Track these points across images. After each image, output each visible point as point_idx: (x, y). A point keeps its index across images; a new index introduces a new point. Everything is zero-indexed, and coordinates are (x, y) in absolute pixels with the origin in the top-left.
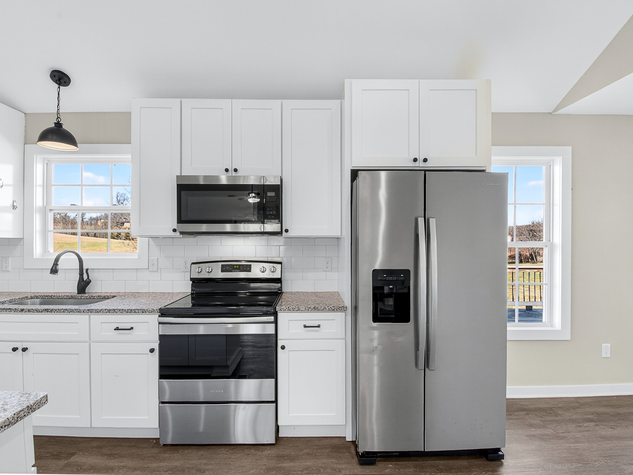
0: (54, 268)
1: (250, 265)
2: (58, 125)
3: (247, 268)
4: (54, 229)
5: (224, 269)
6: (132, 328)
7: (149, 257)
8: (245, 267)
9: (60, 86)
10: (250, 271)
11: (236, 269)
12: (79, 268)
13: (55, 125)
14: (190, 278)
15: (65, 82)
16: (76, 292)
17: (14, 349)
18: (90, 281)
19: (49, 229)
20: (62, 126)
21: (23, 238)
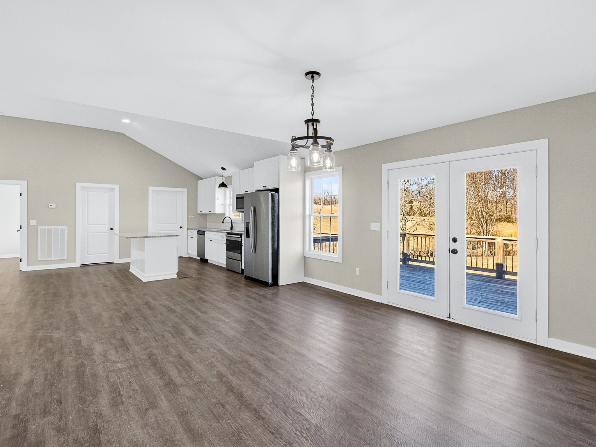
12: (231, 222)
15: (225, 169)
16: (230, 229)
17: (210, 241)
18: (233, 226)
19: (231, 211)
20: (224, 183)
21: (225, 214)
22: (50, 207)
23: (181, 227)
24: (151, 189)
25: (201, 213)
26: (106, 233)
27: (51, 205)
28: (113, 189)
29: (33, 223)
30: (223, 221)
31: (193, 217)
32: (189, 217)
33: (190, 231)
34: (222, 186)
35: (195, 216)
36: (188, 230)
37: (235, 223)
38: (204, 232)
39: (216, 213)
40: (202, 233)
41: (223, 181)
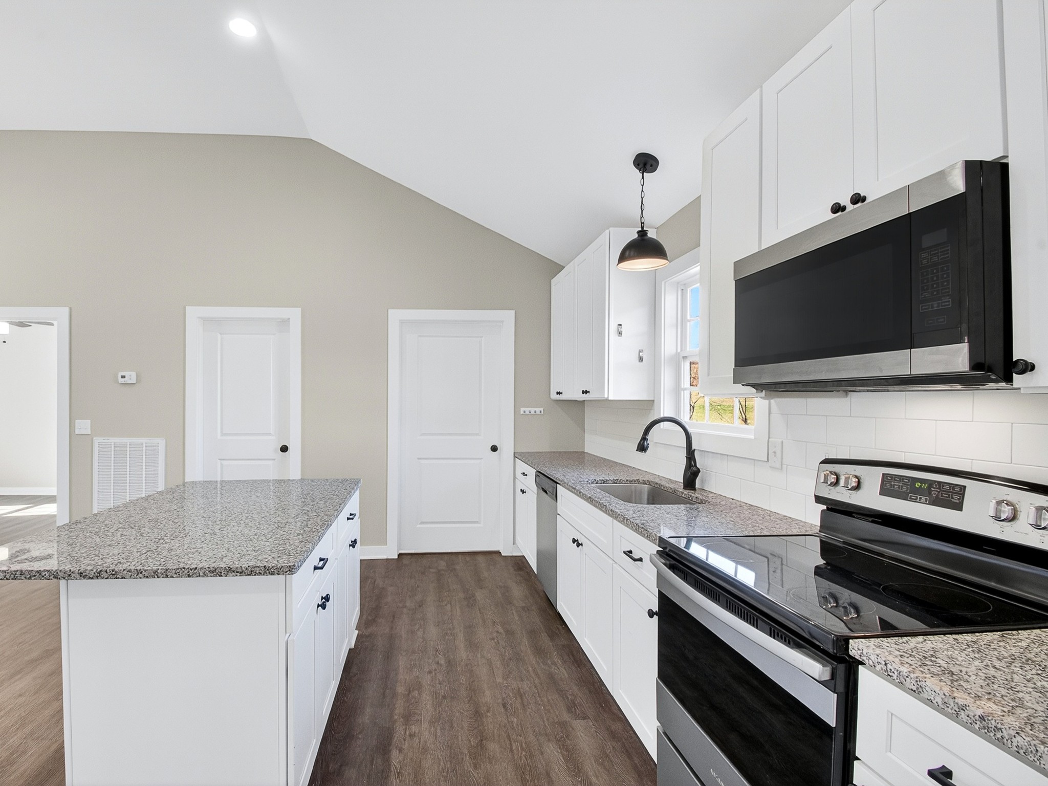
0: (642, 443)
1: (963, 488)
2: (643, 233)
3: (954, 498)
4: (691, 385)
5: (888, 488)
6: (640, 560)
7: (769, 438)
8: (946, 492)
9: (645, 174)
10: (959, 507)
12: (685, 446)
13: (638, 235)
14: (815, 495)
15: (651, 166)
16: (682, 484)
17: (574, 541)
18: (698, 471)
19: (682, 387)
20: (647, 233)
21: (653, 401)
22: (121, 380)
23: (494, 449)
24: (396, 316)
25: (561, 397)
26: (271, 462)
27: (123, 377)
28: (284, 323)
29: (83, 426)
30: (644, 442)
31: (533, 412)
32: (522, 412)
33: (522, 467)
34: (632, 253)
35: (542, 409)
36: (516, 459)
37: (711, 454)
38: (555, 484)
39: (610, 399)
40: (548, 484)
41: (642, 223)
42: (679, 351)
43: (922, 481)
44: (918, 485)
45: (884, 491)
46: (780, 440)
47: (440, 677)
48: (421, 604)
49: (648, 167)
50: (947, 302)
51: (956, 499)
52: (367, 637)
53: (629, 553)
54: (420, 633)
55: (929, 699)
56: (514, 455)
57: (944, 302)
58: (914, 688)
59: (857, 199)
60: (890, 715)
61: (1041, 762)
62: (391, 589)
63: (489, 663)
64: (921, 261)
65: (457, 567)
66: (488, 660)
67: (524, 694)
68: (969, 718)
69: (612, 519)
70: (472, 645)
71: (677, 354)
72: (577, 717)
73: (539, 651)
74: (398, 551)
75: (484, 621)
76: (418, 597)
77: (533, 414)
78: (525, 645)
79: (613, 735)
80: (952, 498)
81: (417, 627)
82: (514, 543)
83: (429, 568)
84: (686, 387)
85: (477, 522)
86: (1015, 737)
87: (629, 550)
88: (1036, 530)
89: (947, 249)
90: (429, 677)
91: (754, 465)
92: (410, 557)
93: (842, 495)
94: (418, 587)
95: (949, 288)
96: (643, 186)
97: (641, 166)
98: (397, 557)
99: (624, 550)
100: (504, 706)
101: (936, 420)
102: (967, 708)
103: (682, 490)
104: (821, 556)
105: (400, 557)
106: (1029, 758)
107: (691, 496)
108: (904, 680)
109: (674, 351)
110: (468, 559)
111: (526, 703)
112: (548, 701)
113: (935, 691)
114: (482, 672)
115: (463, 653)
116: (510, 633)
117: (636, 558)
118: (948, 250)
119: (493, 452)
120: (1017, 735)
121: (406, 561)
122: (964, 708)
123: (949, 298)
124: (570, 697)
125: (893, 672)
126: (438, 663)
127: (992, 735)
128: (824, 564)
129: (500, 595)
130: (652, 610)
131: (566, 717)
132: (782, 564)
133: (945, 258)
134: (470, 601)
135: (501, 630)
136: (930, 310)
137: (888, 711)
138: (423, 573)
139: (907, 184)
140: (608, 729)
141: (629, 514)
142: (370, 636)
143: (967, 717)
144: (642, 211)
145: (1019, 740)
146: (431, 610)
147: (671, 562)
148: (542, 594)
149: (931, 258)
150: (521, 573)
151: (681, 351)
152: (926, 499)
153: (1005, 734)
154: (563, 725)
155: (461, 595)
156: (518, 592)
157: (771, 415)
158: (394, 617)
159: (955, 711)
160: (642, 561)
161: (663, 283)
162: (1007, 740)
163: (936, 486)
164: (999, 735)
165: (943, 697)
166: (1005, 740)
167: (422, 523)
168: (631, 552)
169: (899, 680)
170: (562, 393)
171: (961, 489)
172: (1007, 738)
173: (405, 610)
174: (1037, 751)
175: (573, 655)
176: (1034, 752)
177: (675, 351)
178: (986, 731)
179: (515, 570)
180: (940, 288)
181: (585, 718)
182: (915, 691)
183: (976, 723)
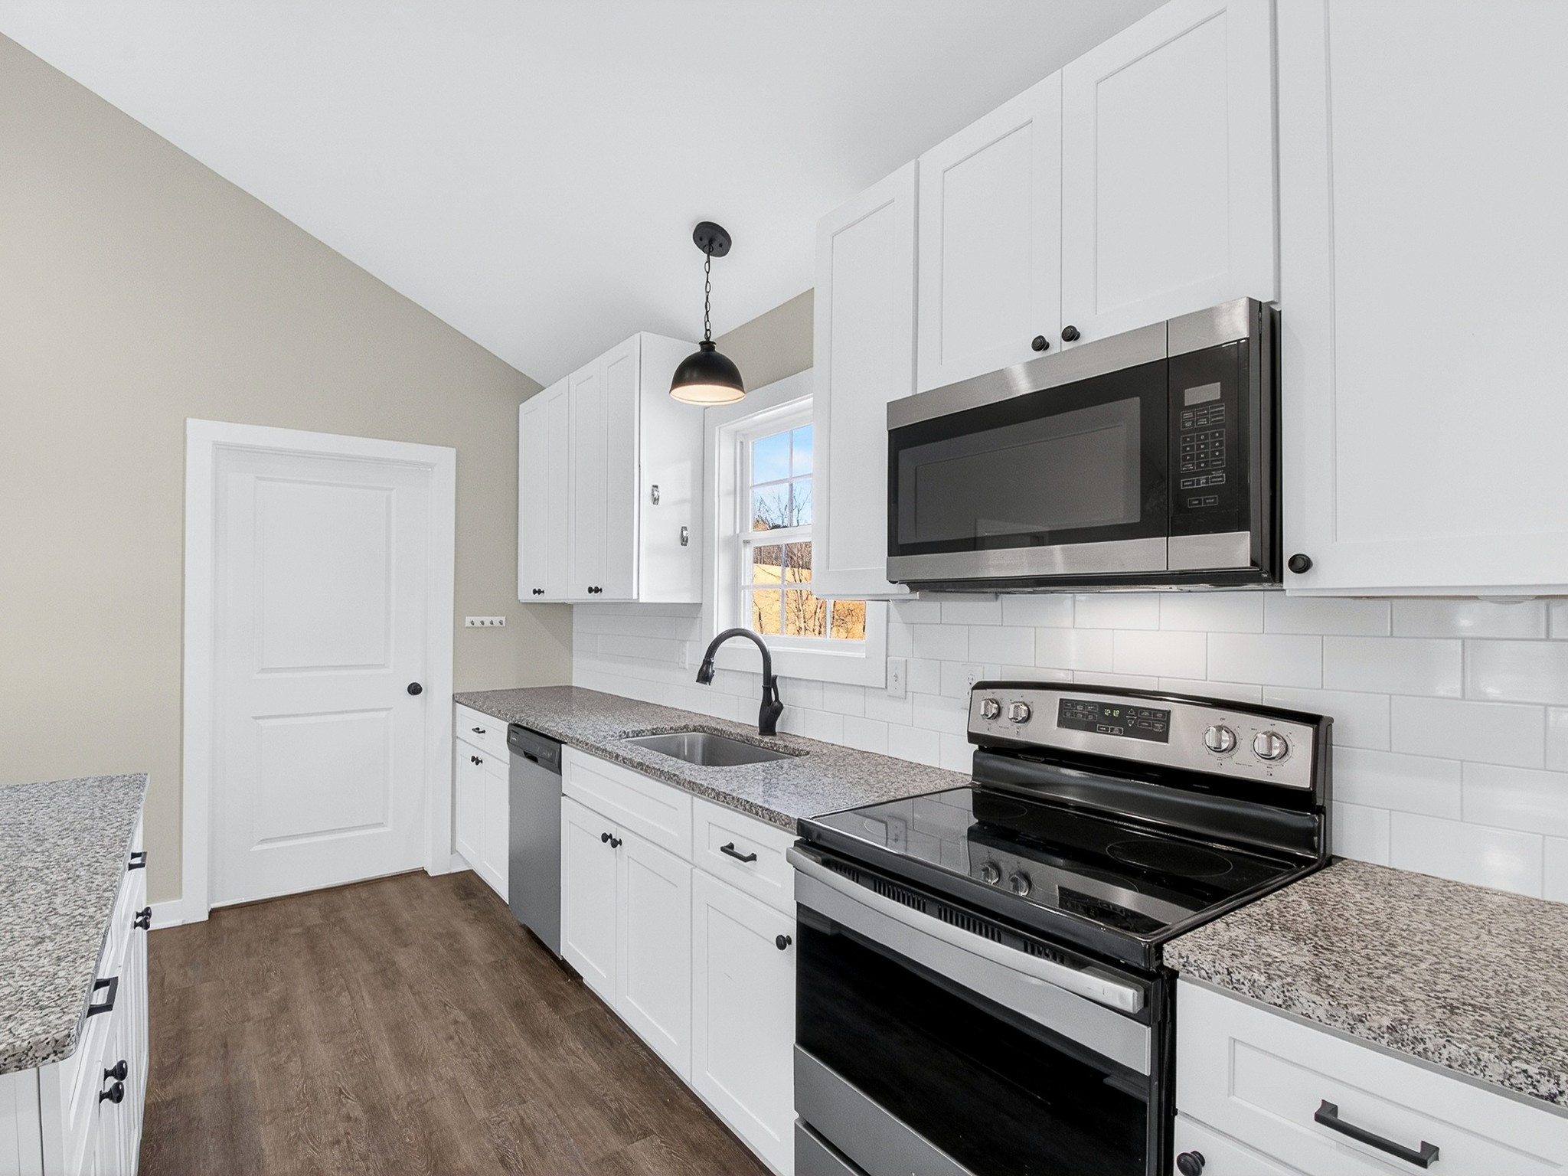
0: (705, 669)
1: (1167, 714)
2: (708, 345)
3: (1156, 726)
5: (1069, 716)
6: (753, 857)
7: (887, 656)
8: (1145, 719)
9: (711, 257)
10: (1164, 737)
11: (1111, 720)
12: (762, 672)
13: (702, 347)
14: (967, 732)
15: (721, 245)
16: (758, 729)
17: (605, 838)
18: (781, 707)
19: (743, 584)
20: (714, 347)
21: (701, 604)
23: (415, 689)
25: (537, 598)
30: (708, 668)
31: (487, 623)
32: (468, 624)
33: (470, 717)
34: (695, 375)
35: (503, 619)
36: (458, 704)
37: (804, 683)
38: (559, 745)
39: (641, 601)
40: (537, 747)
41: (707, 330)
42: (738, 531)
43: (1113, 707)
44: (1107, 712)
45: (1062, 723)
46: (905, 659)
47: (361, 1147)
48: (284, 1005)
49: (715, 245)
50: (1219, 477)
51: (1158, 728)
52: (169, 1104)
53: (729, 850)
54: (294, 1067)
55: (1304, 1013)
56: (453, 698)
57: (1215, 477)
58: (1280, 1002)
59: (1071, 335)
60: (1232, 1041)
61: (1486, 1073)
62: (207, 988)
63: (454, 1086)
64: (1183, 423)
65: (346, 914)
66: (448, 1082)
67: (534, 1126)
68: (1371, 1032)
69: (688, 796)
70: (411, 1061)
71: (736, 537)
72: (632, 1137)
73: (539, 1037)
74: (208, 905)
75: (425, 1007)
76: (275, 991)
77: (487, 627)
78: (514, 1035)
79: (696, 1148)
80: (1153, 726)
81: (284, 1054)
82: (453, 850)
83: (287, 927)
84: (747, 584)
85: (381, 825)
86: (1445, 1047)
87: (728, 844)
88: (1264, 760)
89: (1221, 408)
90: (336, 1152)
91: (865, 696)
92: (236, 912)
93: (1005, 730)
94: (269, 970)
95: (1222, 460)
96: (708, 273)
97: (706, 242)
98: (207, 918)
99: (723, 845)
100: (503, 1161)
101: (1113, 629)
102: (1368, 1017)
103: (758, 737)
104: (974, 814)
105: (214, 914)
106: (1468, 1070)
107: (775, 744)
108: (1261, 993)
109: (730, 532)
110: (364, 894)
111: (541, 1142)
112: (579, 1125)
113: (1314, 1003)
114: (445, 1110)
115: (396, 1083)
116: (478, 1018)
117: (746, 855)
118: (1222, 411)
119: (415, 696)
120: (1447, 1044)
121: (227, 922)
122: (1364, 1019)
123: (1223, 473)
124: (613, 1105)
125: (1243, 983)
126: (349, 1118)
127: (1409, 1049)
128: (977, 823)
129: (442, 950)
130: (781, 936)
131: (615, 1143)
132: (906, 828)
133: (1219, 420)
134: (387, 976)
135: (462, 1018)
136: (1195, 487)
137: (1230, 1038)
138: (273, 941)
139: (1165, 320)
140: (685, 1142)
141: (721, 786)
142: (176, 1101)
143: (1368, 1032)
144: (707, 312)
145: (1452, 1050)
146: (308, 1014)
147: (824, 857)
148: (521, 933)
149: (1197, 420)
150: (473, 901)
151: (741, 531)
152: (1120, 730)
153: (1430, 1045)
154: (614, 1159)
155: (367, 968)
156: (474, 938)
157: (889, 624)
158: (226, 1048)
159: (1349, 1024)
160: (756, 860)
161: (717, 429)
162: (1433, 1053)
163: (1132, 712)
164: (1420, 1048)
165: (1329, 1008)
166: (1430, 1054)
167: (263, 841)
168: (731, 846)
169: (1252, 994)
170: (543, 592)
171: (1164, 715)
172: (1433, 1050)
173: (249, 1026)
174: (1479, 1060)
175: (597, 1027)
176: (1475, 1063)
177: (732, 533)
178: (1400, 1045)
179: (462, 899)
180: (1210, 459)
181: (646, 1133)
182: (1280, 1006)
183: (1383, 1037)
